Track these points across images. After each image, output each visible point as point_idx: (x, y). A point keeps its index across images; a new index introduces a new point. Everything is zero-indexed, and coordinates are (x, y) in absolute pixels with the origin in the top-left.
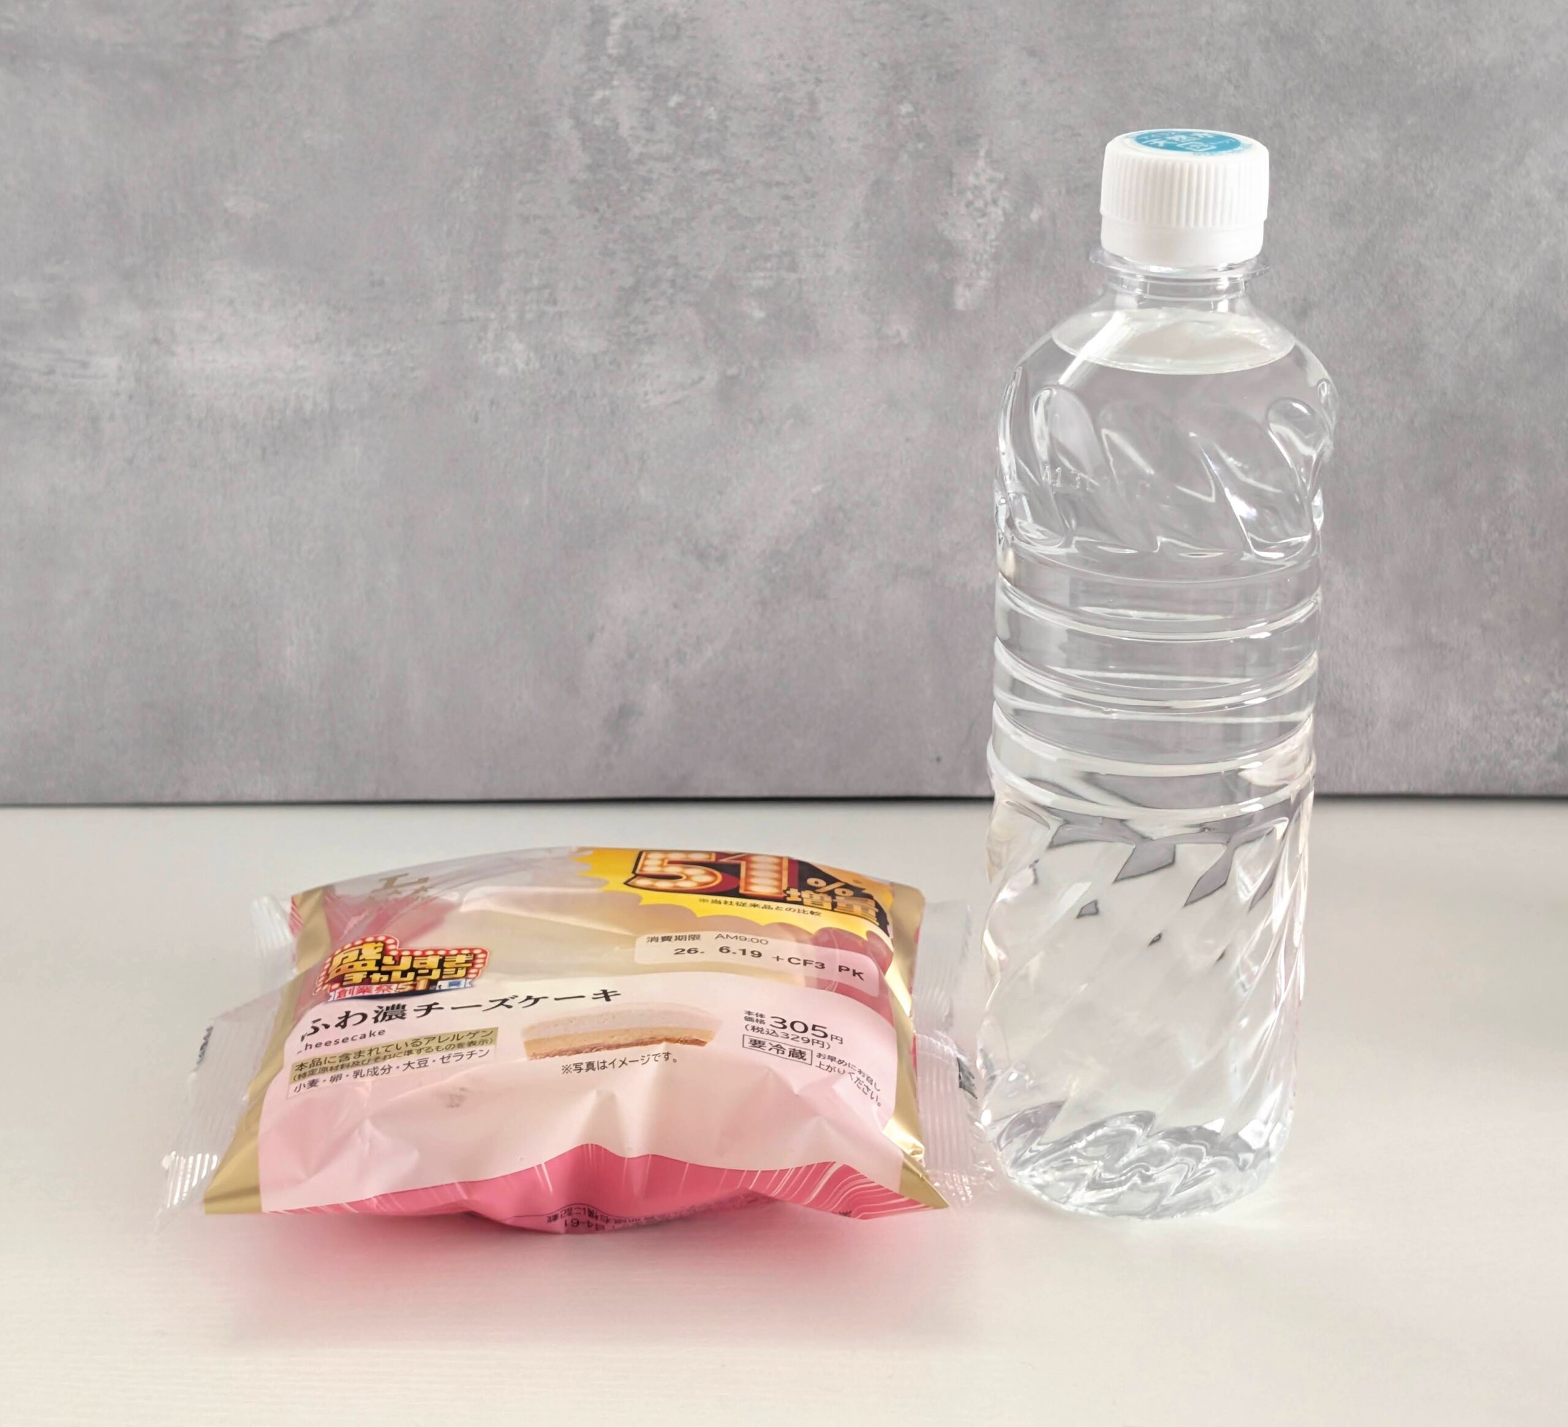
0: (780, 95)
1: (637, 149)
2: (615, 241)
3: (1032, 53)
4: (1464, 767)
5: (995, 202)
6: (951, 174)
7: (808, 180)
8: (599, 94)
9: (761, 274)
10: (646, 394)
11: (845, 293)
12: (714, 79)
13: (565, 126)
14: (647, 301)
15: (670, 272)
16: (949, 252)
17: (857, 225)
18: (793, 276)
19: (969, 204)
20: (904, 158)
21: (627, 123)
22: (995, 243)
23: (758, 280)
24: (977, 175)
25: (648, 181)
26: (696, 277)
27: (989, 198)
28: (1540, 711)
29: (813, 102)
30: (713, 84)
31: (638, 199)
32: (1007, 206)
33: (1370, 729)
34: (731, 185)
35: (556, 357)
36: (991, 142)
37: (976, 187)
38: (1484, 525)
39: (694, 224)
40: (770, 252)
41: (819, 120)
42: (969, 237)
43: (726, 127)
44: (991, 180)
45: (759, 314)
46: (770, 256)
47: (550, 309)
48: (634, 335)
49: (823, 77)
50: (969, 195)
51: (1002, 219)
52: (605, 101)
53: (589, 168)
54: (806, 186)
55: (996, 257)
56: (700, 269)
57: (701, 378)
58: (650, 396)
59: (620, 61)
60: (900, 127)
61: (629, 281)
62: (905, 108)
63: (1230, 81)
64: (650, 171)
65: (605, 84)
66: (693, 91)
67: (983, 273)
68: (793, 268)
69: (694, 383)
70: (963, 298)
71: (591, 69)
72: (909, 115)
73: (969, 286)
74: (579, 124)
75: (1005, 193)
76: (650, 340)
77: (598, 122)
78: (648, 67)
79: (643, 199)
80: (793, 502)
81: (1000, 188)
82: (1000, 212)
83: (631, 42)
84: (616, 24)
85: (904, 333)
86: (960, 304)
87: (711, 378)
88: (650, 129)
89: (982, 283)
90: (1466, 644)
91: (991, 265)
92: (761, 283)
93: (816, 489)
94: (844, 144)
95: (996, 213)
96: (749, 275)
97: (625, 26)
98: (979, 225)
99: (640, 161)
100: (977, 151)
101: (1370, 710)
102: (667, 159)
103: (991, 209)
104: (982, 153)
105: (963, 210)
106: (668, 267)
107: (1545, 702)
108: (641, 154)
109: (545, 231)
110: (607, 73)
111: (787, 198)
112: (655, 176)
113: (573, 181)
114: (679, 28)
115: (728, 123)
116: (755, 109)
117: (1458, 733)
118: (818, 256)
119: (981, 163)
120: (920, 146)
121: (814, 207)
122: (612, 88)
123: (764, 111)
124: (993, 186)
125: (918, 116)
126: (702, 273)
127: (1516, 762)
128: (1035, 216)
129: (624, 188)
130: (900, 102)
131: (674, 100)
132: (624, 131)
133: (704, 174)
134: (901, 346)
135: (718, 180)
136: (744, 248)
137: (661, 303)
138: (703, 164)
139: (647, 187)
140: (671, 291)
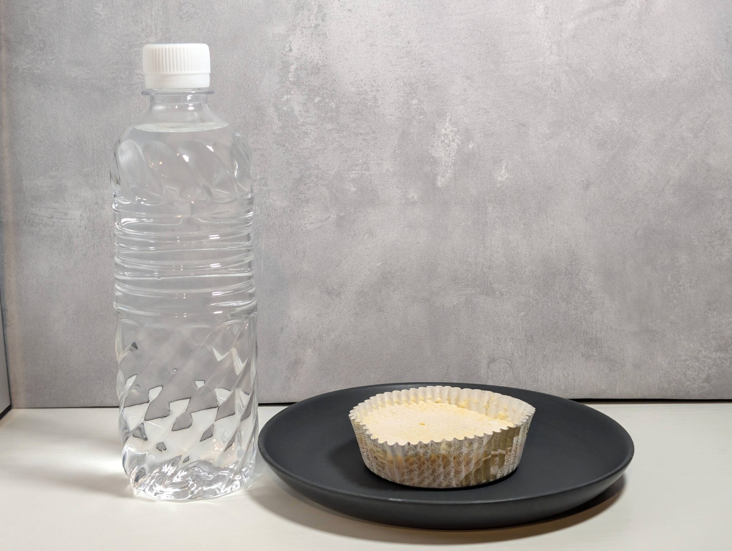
0: (362, 97)
1: (302, 120)
2: (292, 159)
3: (468, 78)
4: (666, 385)
5: (453, 140)
6: (434, 129)
7: (374, 132)
8: (285, 97)
9: (354, 172)
10: (305, 224)
11: (390, 180)
12: (334, 90)
13: (271, 110)
14: (305, 184)
15: (316, 172)
16: (435, 162)
17: (395, 150)
18: (368, 173)
19: (442, 142)
20: (415, 123)
21: (297, 108)
22: (454, 158)
23: (353, 175)
24: (446, 129)
25: (306, 133)
26: (327, 173)
27: (451, 139)
28: (697, 359)
29: (375, 99)
30: (334, 92)
31: (302, 141)
32: (458, 142)
33: (623, 368)
34: (341, 135)
35: (267, 208)
36: (452, 115)
37: (445, 134)
38: (669, 278)
39: (325, 151)
40: (358, 163)
41: (378, 107)
42: (443, 155)
43: (339, 111)
44: (452, 131)
45: (354, 189)
46: (358, 164)
47: (265, 189)
48: (300, 199)
49: (379, 89)
50: (443, 138)
51: (457, 148)
52: (288, 100)
53: (281, 128)
54: (373, 135)
55: (454, 164)
56: (328, 170)
57: (329, 217)
58: (308, 225)
59: (294, 83)
60: (413, 110)
61: (298, 176)
62: (415, 102)
63: (552, 88)
64: (307, 129)
65: (288, 93)
66: (325, 95)
67: (449, 171)
68: (368, 169)
69: (326, 219)
70: (440, 182)
71: (282, 87)
72: (416, 104)
73: (443, 176)
74: (277, 109)
75: (458, 136)
76: (307, 201)
77: (285, 108)
78: (306, 86)
79: (304, 141)
80: (369, 270)
81: (455, 135)
82: (456, 144)
83: (299, 76)
84: (293, 68)
85: (415, 197)
86: (439, 184)
87: (333, 217)
88: (307, 111)
89: (448, 175)
90: (664, 330)
91: (452, 168)
92: (354, 176)
93: (379, 264)
94: (389, 117)
95: (454, 145)
96: (350, 173)
97: (296, 69)
98: (447, 150)
99: (302, 125)
100: (446, 119)
101: (623, 360)
102: (314, 124)
103: (452, 143)
104: (448, 120)
105: (440, 144)
106: (315, 169)
107: (700, 356)
108: (303, 122)
109: (262, 155)
110: (289, 88)
111: (365, 140)
112: (309, 131)
113: (274, 134)
114: (319, 69)
115: (340, 109)
116: (351, 103)
117: (662, 370)
118: (378, 164)
119: (447, 124)
120: (421, 117)
121: (376, 143)
122: (291, 94)
123: (355, 103)
124: (453, 134)
125: (420, 105)
126: (329, 172)
127: (689, 383)
128: (470, 146)
129: (296, 136)
130: (413, 99)
131: (317, 100)
132: (296, 113)
133: (330, 130)
134: (414, 203)
135: (336, 132)
136: (346, 161)
137: (312, 185)
138: (329, 126)
139: (306, 136)
140: (316, 180)
